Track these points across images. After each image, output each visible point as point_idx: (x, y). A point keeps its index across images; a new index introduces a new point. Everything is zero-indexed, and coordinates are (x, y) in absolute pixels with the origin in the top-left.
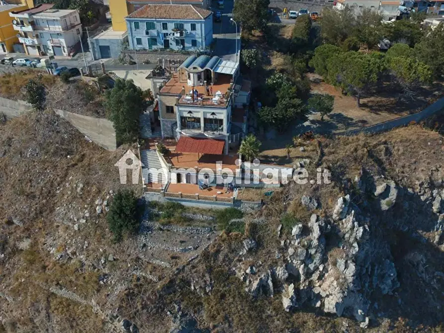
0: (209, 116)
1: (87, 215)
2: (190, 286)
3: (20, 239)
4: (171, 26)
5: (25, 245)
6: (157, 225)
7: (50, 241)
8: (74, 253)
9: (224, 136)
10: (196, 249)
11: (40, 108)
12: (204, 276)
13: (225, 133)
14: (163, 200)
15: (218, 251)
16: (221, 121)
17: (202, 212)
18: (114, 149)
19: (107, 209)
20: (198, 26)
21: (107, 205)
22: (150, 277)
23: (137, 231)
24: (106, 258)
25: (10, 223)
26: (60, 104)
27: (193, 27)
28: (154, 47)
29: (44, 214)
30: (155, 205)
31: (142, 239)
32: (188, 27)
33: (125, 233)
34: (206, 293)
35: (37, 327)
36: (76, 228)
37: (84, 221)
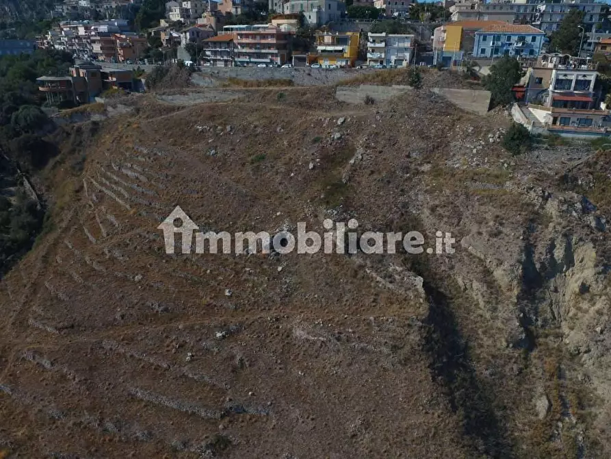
0: (580, 78)
1: (483, 143)
2: (577, 181)
3: (421, 165)
4: (515, 38)
5: (426, 167)
6: (546, 146)
7: (450, 163)
8: (478, 165)
9: (590, 93)
10: (580, 159)
11: (417, 88)
12: (588, 176)
13: (591, 90)
14: (546, 133)
15: (596, 163)
16: (590, 81)
17: (578, 139)
18: (486, 112)
19: (498, 140)
20: (538, 38)
21: (499, 137)
22: (549, 172)
23: (530, 149)
24: (509, 164)
25: (408, 156)
26: (436, 84)
27: (534, 39)
28: (495, 56)
29: (440, 148)
30: (539, 135)
31: (536, 153)
32: (529, 39)
33: (522, 148)
34: (591, 188)
35: (458, 207)
36: (475, 151)
37: (481, 147)
